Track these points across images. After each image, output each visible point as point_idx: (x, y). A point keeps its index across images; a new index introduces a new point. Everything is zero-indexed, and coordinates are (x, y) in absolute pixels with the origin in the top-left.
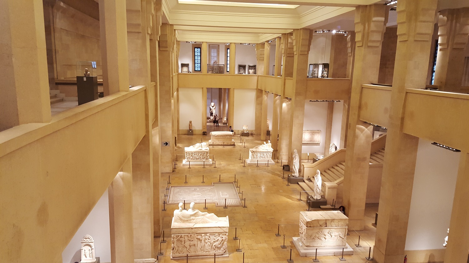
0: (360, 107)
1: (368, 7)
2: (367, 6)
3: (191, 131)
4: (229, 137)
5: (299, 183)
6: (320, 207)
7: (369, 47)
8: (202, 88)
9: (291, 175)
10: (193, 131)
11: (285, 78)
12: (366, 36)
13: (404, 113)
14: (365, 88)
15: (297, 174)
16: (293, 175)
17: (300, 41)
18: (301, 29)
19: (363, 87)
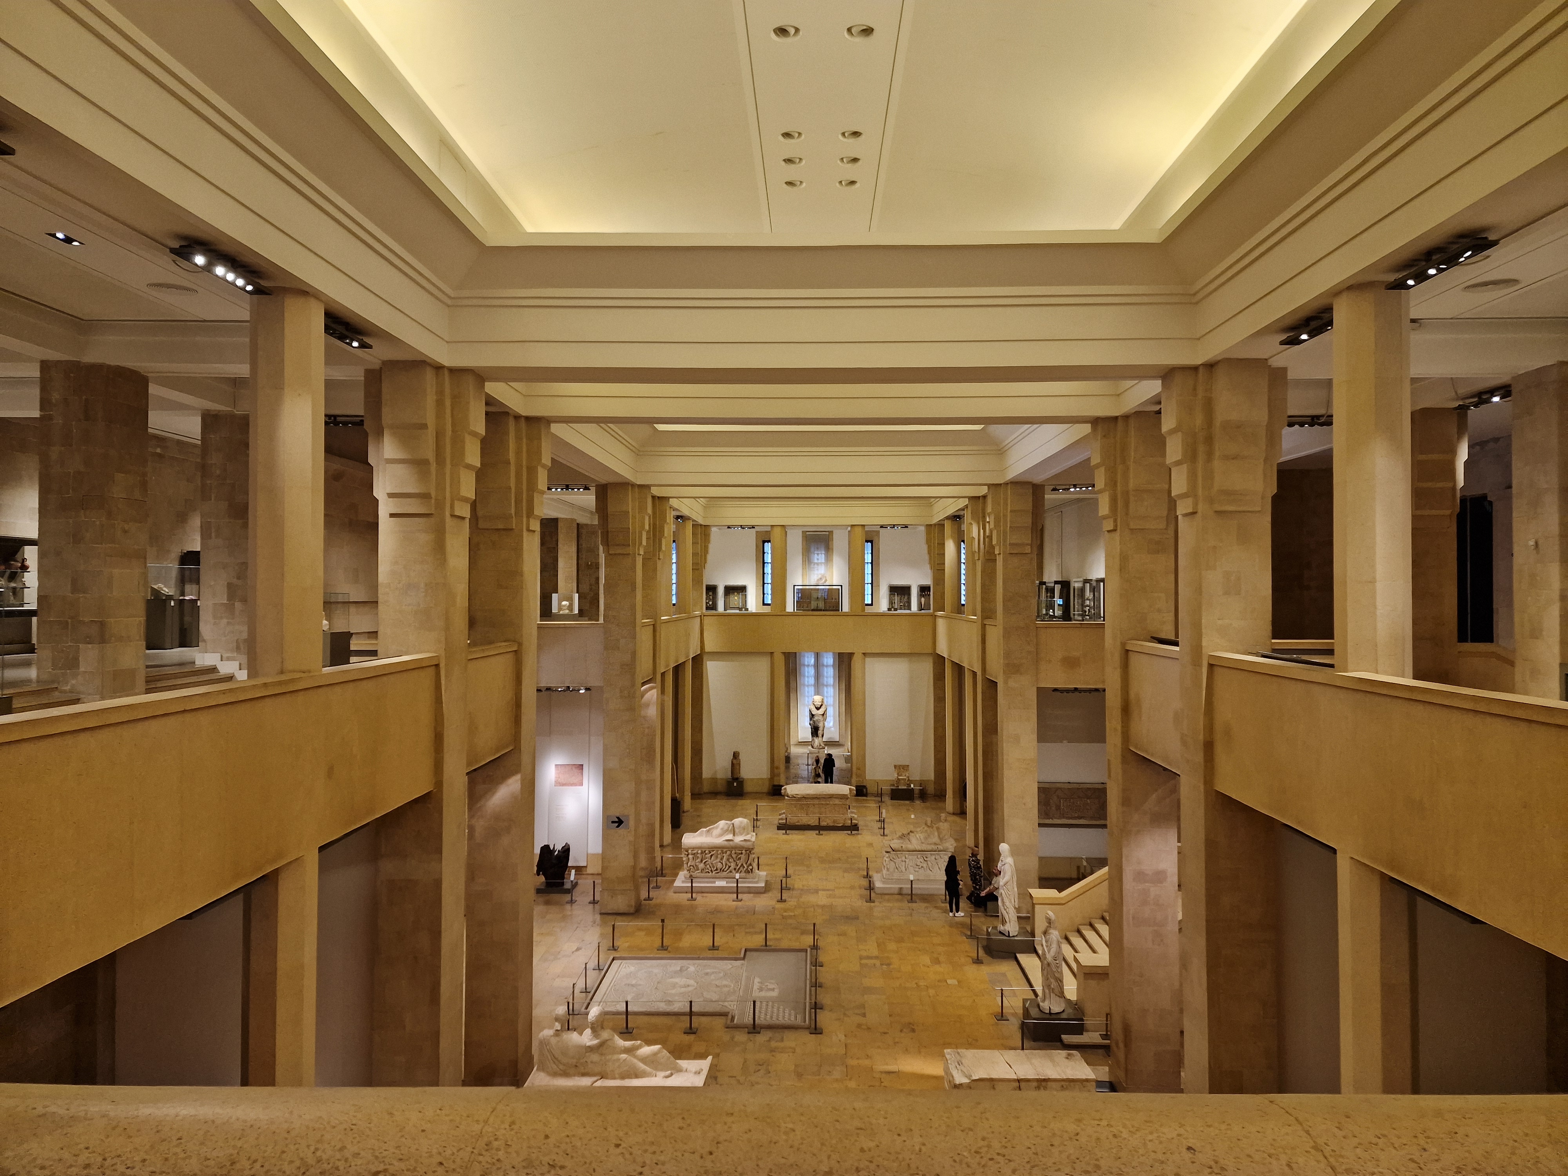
0: (1126, 710)
1: (1120, 423)
2: (1116, 418)
3: (735, 784)
4: (837, 802)
5: (1018, 955)
6: (1061, 1041)
7: (1132, 530)
8: (772, 653)
9: (995, 928)
10: (742, 782)
11: (982, 621)
12: (1120, 504)
13: (1210, 728)
14: (1135, 653)
15: (1012, 927)
16: (1001, 928)
17: (1005, 516)
18: (1006, 484)
19: (1127, 651)
